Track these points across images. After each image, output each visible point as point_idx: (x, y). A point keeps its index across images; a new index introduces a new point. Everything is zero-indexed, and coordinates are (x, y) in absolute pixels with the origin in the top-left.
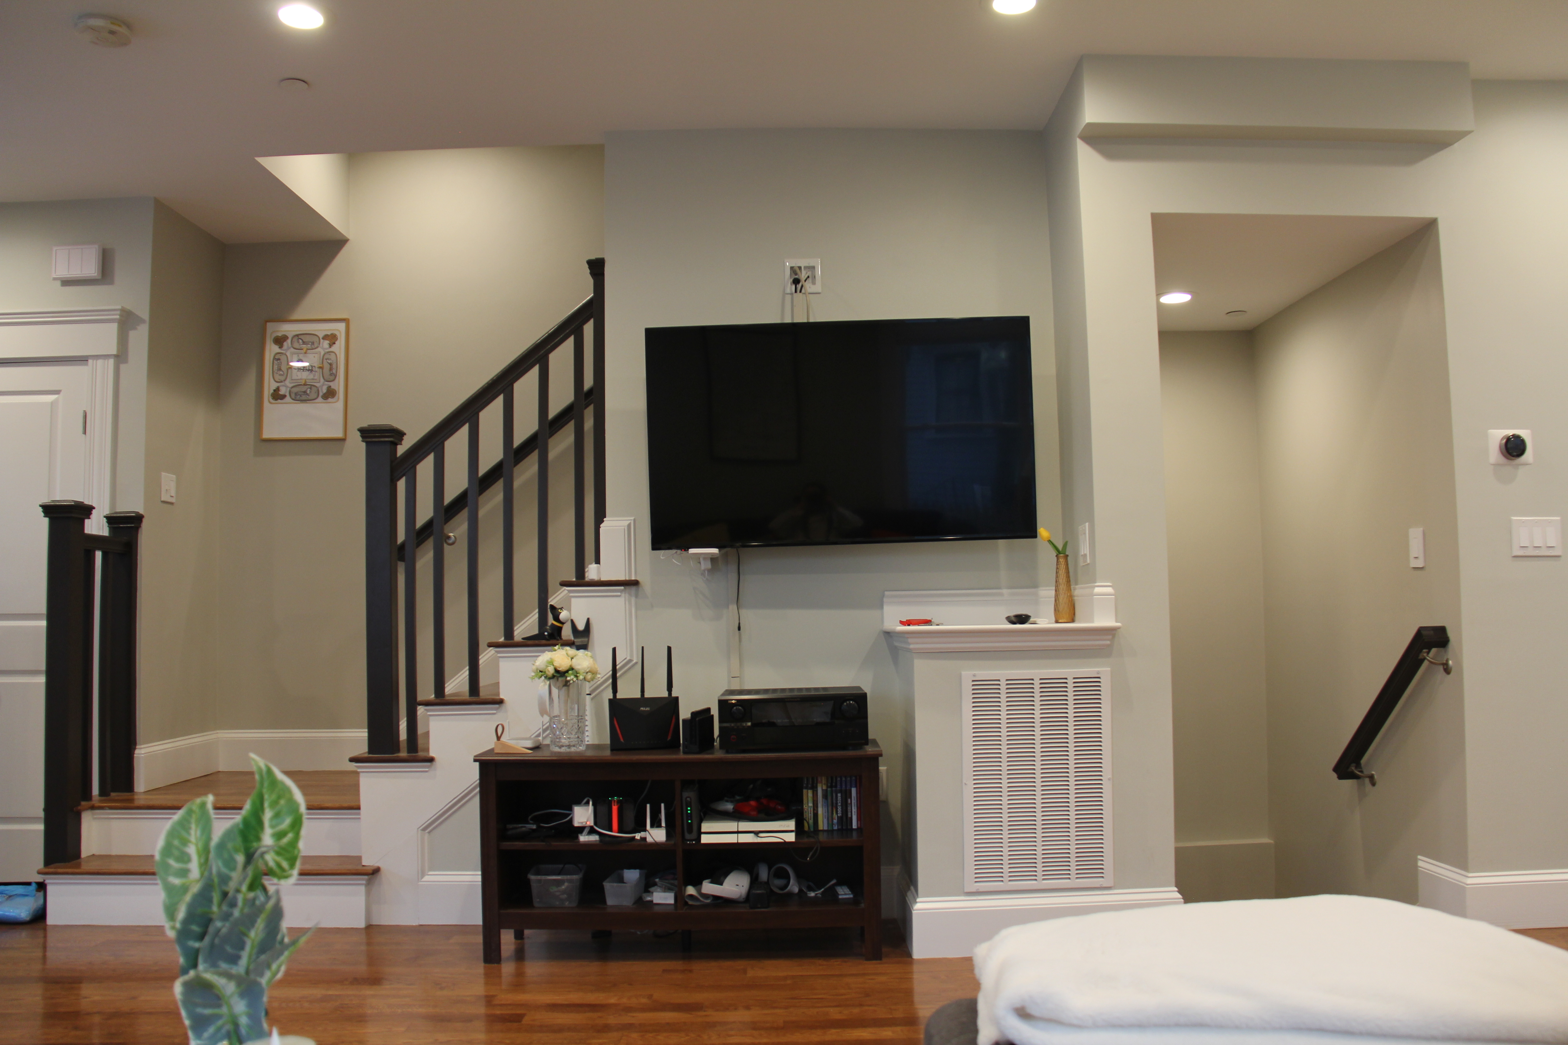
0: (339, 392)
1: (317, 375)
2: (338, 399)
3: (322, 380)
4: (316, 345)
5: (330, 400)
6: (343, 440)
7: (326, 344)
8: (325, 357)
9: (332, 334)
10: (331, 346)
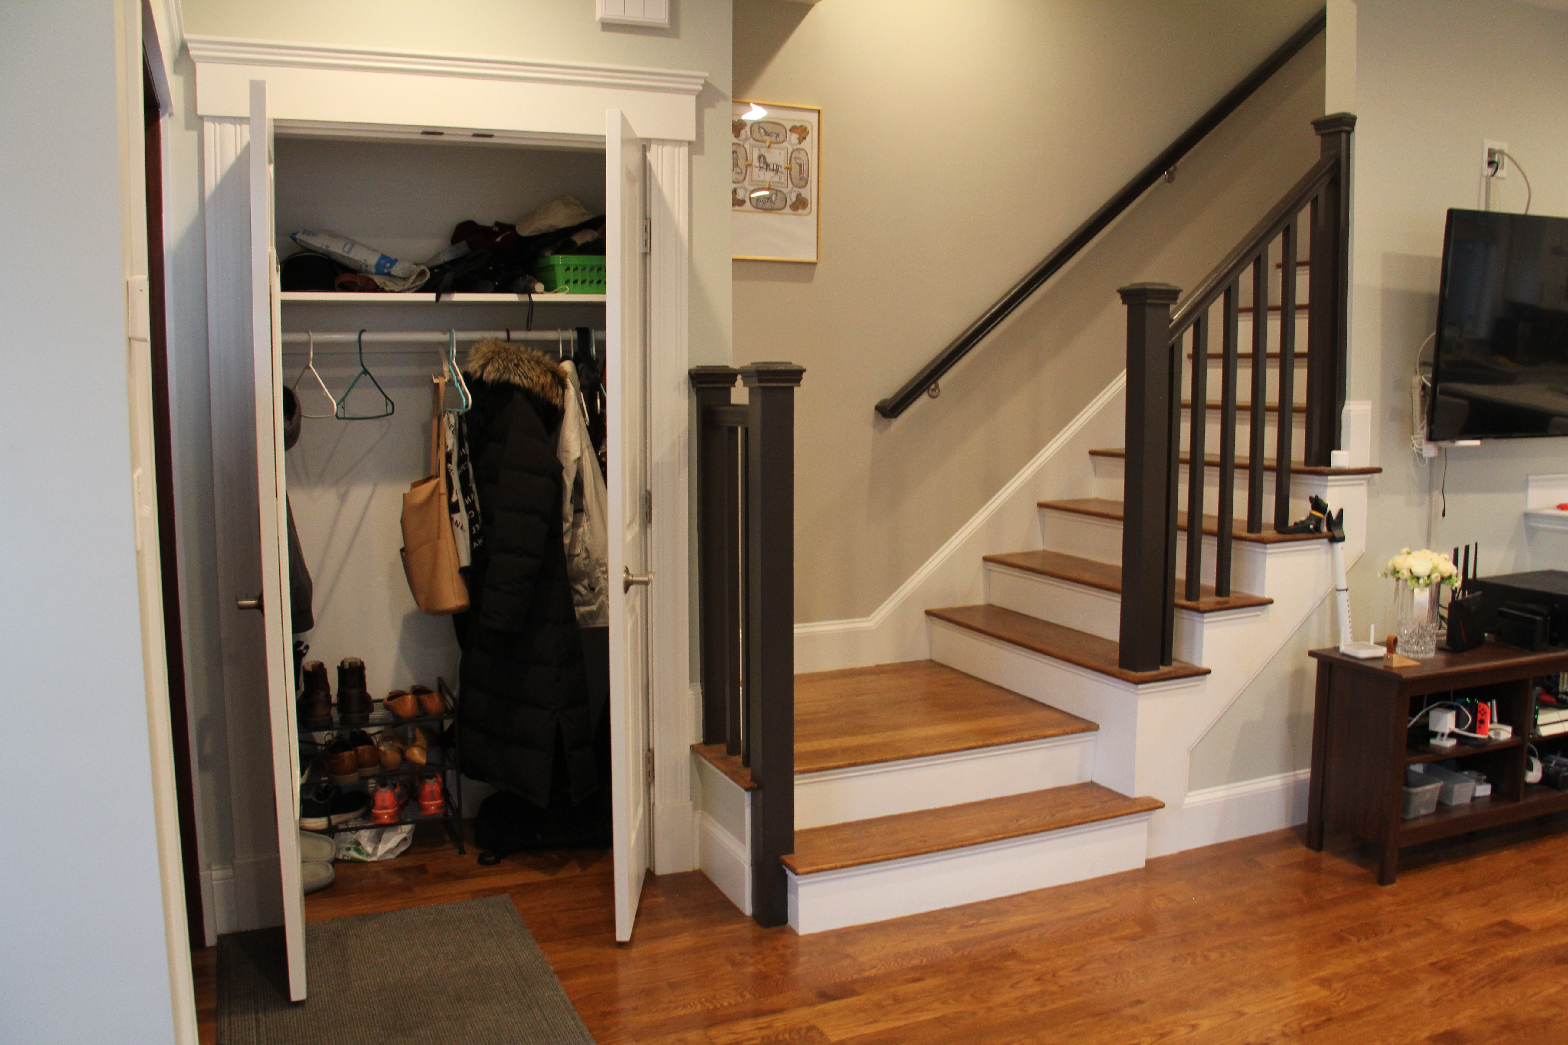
0: (811, 202)
1: (784, 177)
2: (810, 212)
3: (790, 185)
4: (782, 138)
5: (800, 211)
6: (814, 264)
7: (794, 137)
8: (794, 156)
9: (801, 126)
10: (800, 142)
